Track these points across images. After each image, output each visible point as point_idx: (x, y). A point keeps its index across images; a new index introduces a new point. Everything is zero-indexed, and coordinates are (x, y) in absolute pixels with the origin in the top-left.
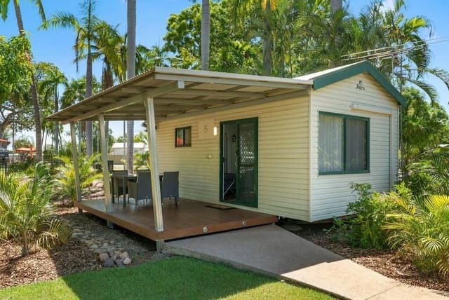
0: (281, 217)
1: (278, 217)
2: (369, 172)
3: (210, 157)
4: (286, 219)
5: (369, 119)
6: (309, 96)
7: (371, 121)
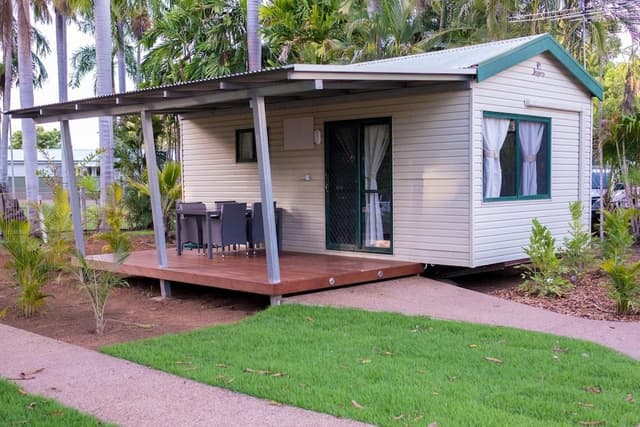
0: (429, 265)
1: (424, 265)
2: (549, 197)
3: (307, 178)
4: (437, 267)
5: (550, 119)
6: (469, 89)
7: (553, 122)
